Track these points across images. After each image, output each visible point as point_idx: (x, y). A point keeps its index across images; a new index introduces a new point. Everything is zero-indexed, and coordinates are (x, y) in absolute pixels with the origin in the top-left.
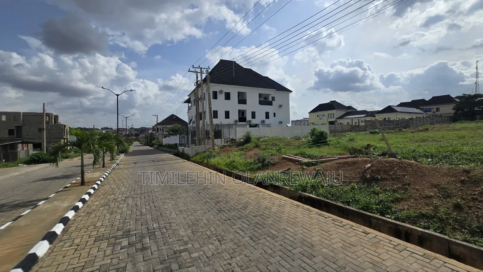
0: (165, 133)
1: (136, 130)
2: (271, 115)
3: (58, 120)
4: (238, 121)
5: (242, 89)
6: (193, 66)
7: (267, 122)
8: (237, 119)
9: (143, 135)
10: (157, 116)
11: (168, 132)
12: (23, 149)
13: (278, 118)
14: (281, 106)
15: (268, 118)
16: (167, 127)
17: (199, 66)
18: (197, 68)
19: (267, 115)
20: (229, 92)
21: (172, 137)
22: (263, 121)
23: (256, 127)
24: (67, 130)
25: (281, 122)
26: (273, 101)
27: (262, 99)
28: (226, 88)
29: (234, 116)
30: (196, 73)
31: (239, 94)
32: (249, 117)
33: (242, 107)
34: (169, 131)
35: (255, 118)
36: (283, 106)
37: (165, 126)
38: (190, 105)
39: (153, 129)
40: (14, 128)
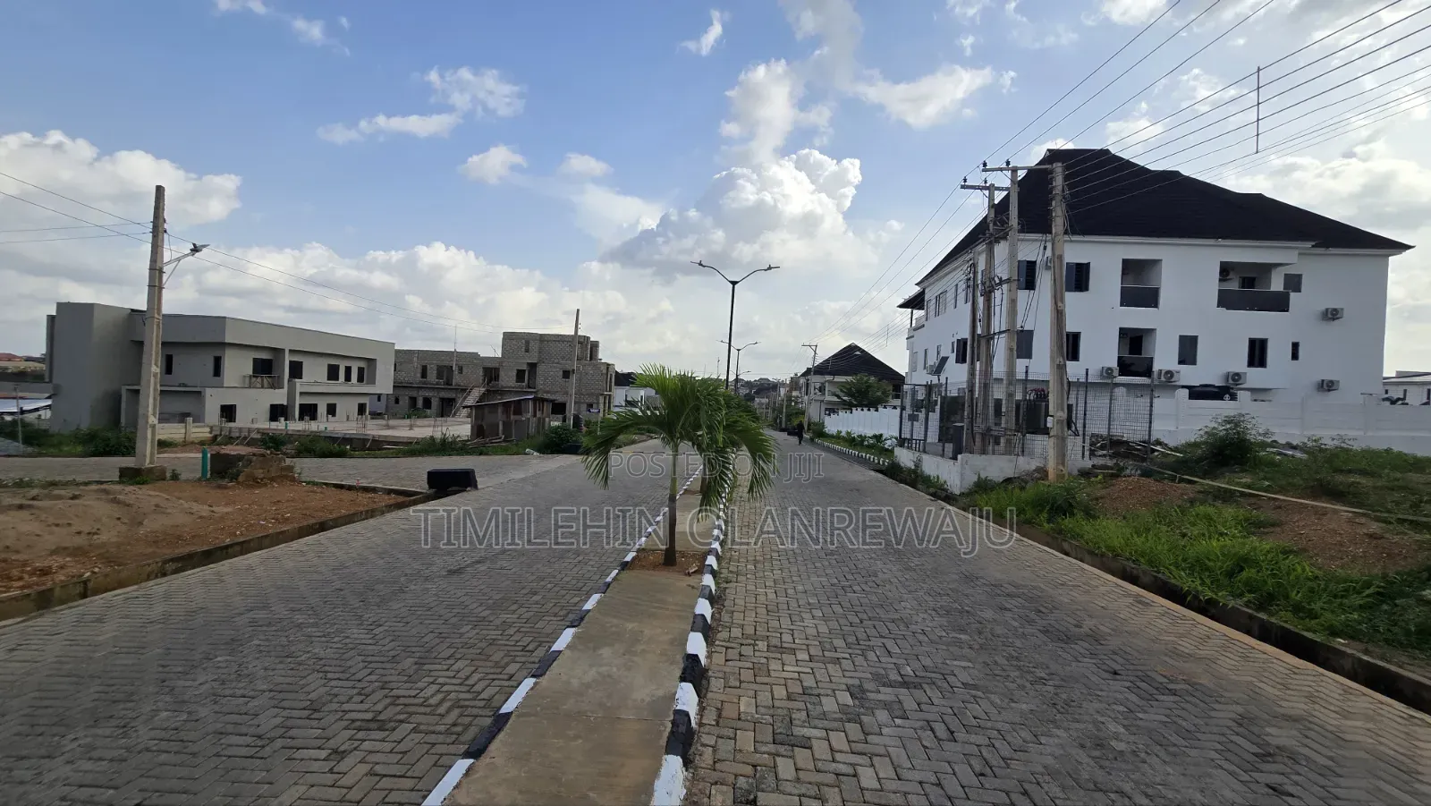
0: (828, 398)
1: (748, 384)
2: (1277, 353)
3: (597, 351)
4: (1116, 373)
5: (1140, 250)
6: (985, 165)
7: (1255, 377)
8: (1114, 364)
9: (765, 401)
10: (814, 348)
11: (838, 397)
12: (535, 415)
13: (1315, 366)
14: (1332, 315)
15: (1262, 363)
16: (835, 380)
17: (1008, 163)
18: (1001, 170)
19: (1258, 353)
20: (1086, 262)
21: (857, 412)
22: (1237, 374)
23: (1222, 399)
24: (611, 375)
25: (1332, 382)
26: (1293, 296)
27: (1234, 285)
28: (1076, 251)
29: (1101, 353)
30: (987, 192)
31: (1130, 267)
32: (1164, 356)
33: (1137, 318)
34: (841, 394)
35: (1194, 362)
36: (1346, 313)
37: (829, 378)
38: (918, 313)
39: (794, 383)
40: (525, 367)
